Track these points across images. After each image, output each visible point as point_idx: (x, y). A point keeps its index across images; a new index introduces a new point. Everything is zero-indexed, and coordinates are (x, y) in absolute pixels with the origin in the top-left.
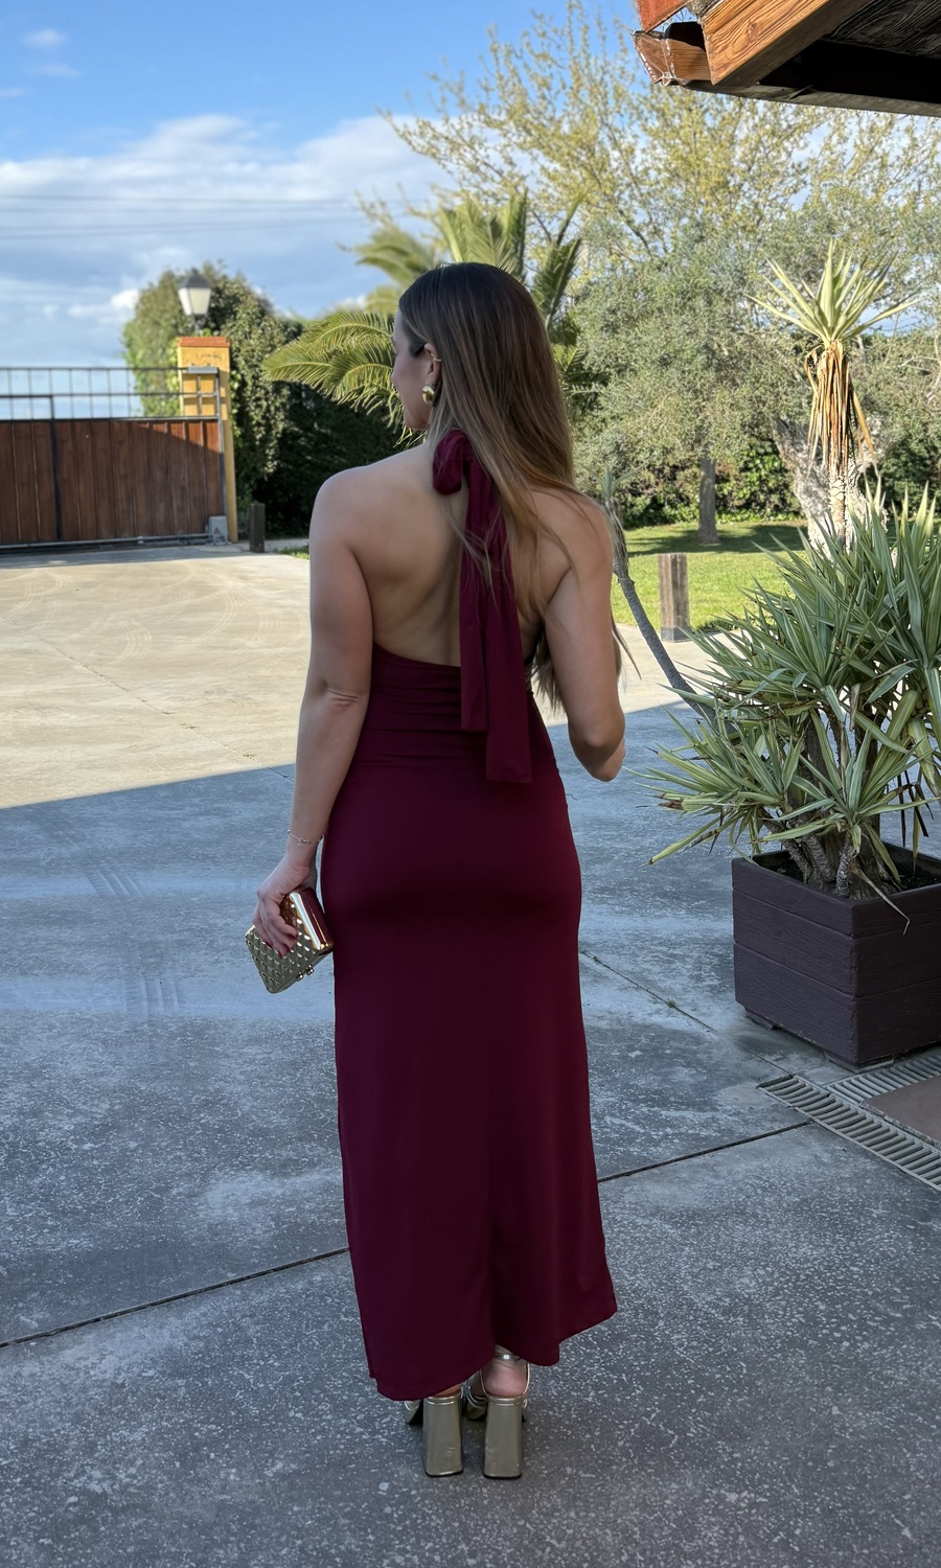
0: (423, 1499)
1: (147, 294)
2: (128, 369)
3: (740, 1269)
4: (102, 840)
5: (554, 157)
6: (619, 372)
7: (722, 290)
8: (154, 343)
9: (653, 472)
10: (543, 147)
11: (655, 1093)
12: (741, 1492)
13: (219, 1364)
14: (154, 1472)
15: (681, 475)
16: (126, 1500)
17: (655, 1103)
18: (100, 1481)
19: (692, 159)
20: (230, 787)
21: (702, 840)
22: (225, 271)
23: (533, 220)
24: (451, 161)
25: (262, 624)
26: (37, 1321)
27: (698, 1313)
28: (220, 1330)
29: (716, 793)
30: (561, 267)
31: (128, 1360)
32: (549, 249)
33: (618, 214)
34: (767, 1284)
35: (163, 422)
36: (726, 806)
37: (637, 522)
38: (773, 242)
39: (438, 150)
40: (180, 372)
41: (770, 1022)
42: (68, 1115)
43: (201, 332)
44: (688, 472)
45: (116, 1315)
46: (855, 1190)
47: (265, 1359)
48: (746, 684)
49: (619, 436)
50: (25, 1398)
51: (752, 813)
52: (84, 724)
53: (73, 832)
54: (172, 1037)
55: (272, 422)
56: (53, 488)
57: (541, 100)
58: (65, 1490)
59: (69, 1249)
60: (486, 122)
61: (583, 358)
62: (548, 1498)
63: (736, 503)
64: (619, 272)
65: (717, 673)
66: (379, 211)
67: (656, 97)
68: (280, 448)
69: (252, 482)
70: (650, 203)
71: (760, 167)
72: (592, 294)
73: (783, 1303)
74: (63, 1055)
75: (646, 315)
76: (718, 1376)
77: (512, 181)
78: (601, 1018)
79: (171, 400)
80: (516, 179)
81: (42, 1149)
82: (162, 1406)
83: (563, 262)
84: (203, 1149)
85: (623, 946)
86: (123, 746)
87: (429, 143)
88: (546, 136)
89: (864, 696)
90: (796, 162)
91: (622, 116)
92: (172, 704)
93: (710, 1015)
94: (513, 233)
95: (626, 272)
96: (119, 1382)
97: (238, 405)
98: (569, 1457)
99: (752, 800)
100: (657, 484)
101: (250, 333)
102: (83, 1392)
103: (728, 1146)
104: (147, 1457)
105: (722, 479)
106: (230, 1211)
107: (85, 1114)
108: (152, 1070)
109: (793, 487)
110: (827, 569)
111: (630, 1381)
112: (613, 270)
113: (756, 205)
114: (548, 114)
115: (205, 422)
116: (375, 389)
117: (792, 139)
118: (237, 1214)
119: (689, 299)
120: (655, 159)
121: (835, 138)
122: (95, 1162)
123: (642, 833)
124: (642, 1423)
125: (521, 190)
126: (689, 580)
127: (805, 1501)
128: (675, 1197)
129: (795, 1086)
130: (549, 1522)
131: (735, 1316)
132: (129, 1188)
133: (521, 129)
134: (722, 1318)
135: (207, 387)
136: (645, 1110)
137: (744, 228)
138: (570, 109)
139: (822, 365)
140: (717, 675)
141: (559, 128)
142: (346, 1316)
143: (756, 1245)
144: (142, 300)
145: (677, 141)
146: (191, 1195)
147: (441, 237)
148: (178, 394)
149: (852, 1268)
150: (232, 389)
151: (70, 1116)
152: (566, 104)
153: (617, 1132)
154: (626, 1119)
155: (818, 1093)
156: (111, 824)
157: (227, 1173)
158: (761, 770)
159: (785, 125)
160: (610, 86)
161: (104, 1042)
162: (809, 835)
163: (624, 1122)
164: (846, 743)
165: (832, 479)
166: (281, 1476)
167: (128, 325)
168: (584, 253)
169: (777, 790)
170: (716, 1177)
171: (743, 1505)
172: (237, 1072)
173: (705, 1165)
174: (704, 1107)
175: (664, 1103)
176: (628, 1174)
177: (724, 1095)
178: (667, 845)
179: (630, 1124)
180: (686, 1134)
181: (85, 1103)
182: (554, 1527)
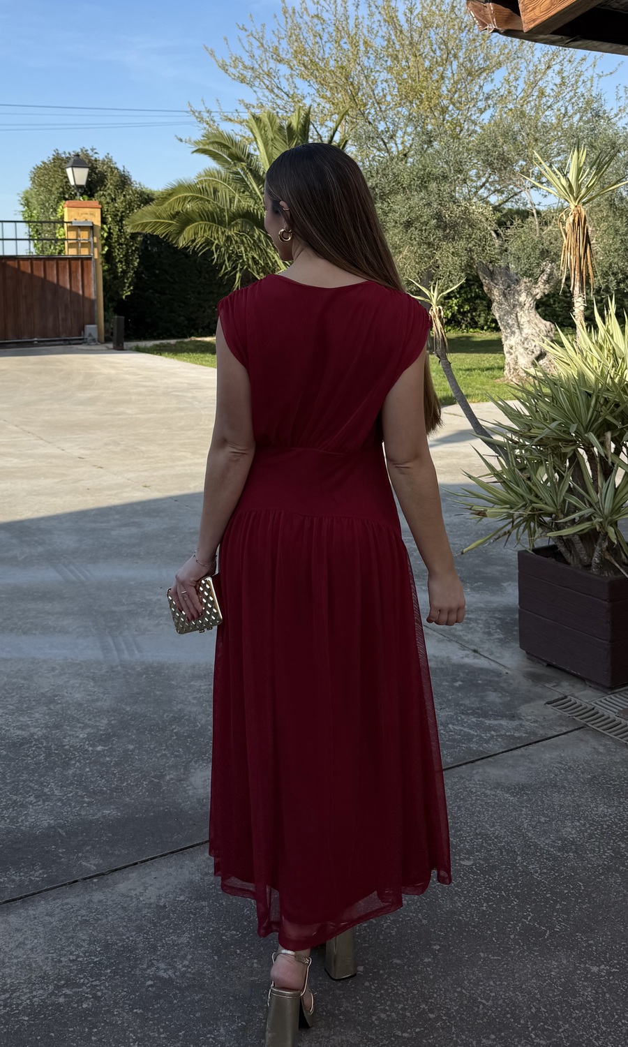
4: (58, 543)
11: (478, 709)
14: (201, 963)
16: (187, 982)
17: (479, 715)
18: (165, 971)
21: (499, 537)
26: (94, 865)
27: (542, 851)
29: (508, 506)
31: (164, 890)
33: (368, 124)
35: (52, 259)
36: (516, 514)
41: (546, 661)
42: (80, 727)
43: (81, 198)
45: (148, 860)
50: (99, 916)
52: (25, 466)
53: (36, 538)
54: (140, 675)
55: (130, 260)
58: (143, 977)
59: (104, 817)
62: (473, 974)
68: (136, 277)
69: (114, 301)
73: (597, 843)
74: (67, 688)
76: (566, 891)
79: (59, 244)
81: (69, 751)
82: (196, 920)
84: (181, 750)
87: (239, 72)
90: (486, 92)
92: (83, 452)
93: (503, 658)
94: (301, 135)
96: (162, 904)
98: (480, 946)
102: (138, 912)
103: (535, 742)
104: (194, 954)
107: (92, 727)
108: (131, 697)
111: (508, 896)
114: (321, 55)
115: (82, 260)
117: (482, 77)
122: (108, 759)
124: (523, 923)
129: (569, 703)
130: (478, 989)
131: (567, 852)
132: (136, 775)
134: (559, 854)
135: (85, 236)
136: (474, 719)
146: (180, 780)
148: (64, 240)
150: (103, 237)
153: (459, 735)
154: (462, 726)
155: (587, 708)
161: (93, 679)
163: (462, 728)
171: (603, 974)
172: (190, 698)
173: (522, 756)
174: (513, 717)
175: (486, 716)
176: (473, 762)
177: (524, 710)
178: (474, 541)
179: (466, 730)
180: (505, 735)
181: (90, 720)
182: (482, 992)
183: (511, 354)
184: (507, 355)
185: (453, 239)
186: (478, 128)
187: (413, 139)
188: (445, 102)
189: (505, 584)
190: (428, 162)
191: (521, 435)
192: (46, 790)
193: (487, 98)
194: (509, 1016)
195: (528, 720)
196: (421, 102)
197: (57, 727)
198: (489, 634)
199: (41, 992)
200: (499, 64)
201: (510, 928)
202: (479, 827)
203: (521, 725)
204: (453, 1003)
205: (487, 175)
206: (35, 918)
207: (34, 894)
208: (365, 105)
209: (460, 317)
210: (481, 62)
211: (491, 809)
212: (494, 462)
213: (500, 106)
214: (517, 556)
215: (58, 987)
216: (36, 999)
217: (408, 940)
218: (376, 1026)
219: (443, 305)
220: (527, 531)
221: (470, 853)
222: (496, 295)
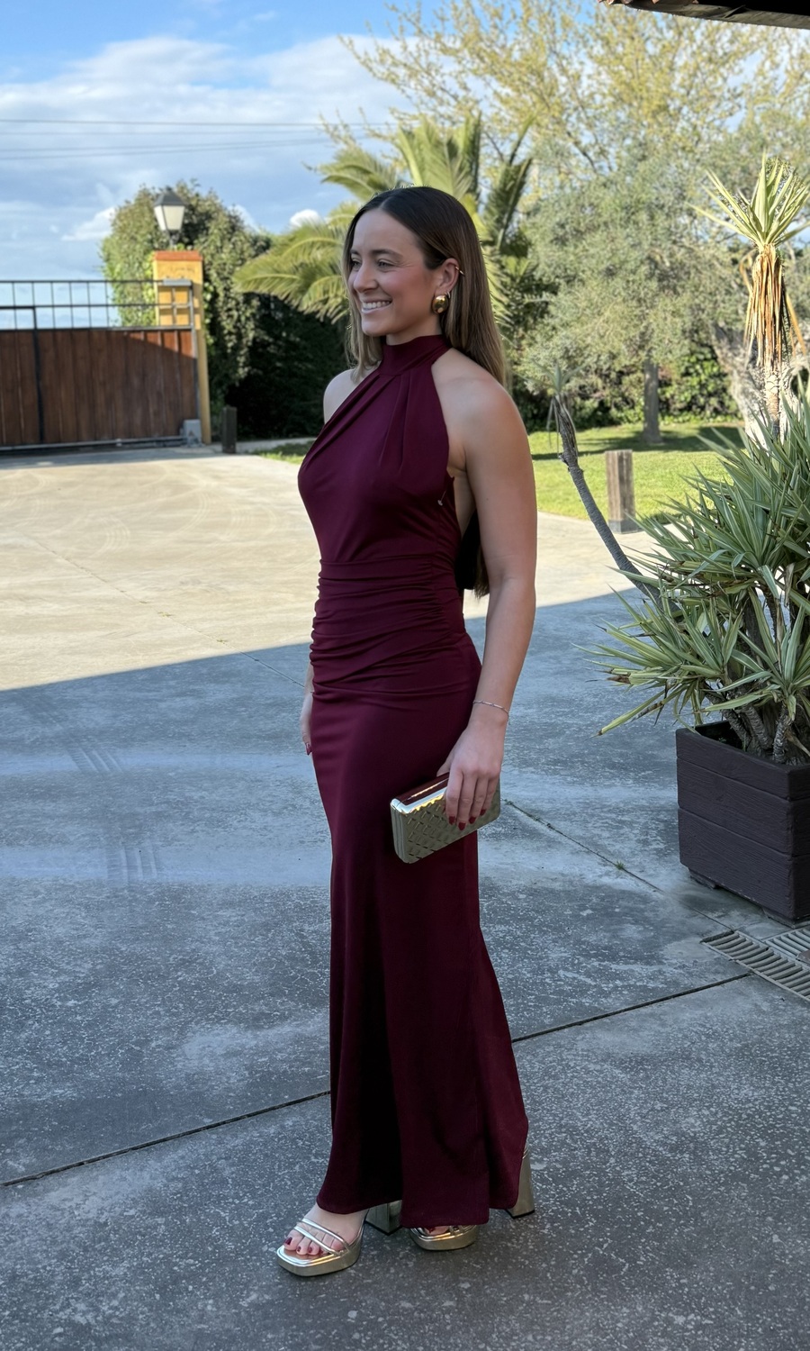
0: (390, 1325)
1: (124, 211)
2: (106, 282)
3: (686, 1110)
4: (84, 720)
5: (506, 82)
6: (568, 282)
7: (663, 206)
8: (131, 257)
9: (601, 376)
10: (495, 73)
11: (605, 948)
12: (687, 1316)
13: (197, 1204)
14: (135, 1304)
15: (626, 380)
16: (109, 1331)
17: (605, 957)
18: (84, 1313)
19: (635, 84)
20: (205, 671)
21: (648, 711)
22: (197, 190)
23: (486, 141)
24: (409, 87)
25: (234, 519)
26: (24, 1165)
27: (647, 1150)
28: (197, 1172)
29: (660, 668)
30: (513, 186)
31: (110, 1200)
32: (502, 168)
33: (566, 136)
34: (712, 1123)
35: (139, 331)
36: (670, 679)
37: (586, 424)
38: (711, 161)
39: (397, 76)
40: (155, 285)
41: (713, 881)
42: (52, 974)
43: (176, 247)
44: (633, 377)
45: (98, 1159)
46: (793, 1036)
47: (240, 1198)
48: (688, 565)
49: (568, 342)
50: (13, 1237)
51: (695, 686)
52: (64, 613)
53: (56, 713)
54: (151, 901)
55: (243, 331)
56: (36, 394)
57: (492, 30)
58: (51, 1322)
59: (54, 1098)
60: (442, 50)
61: (534, 269)
62: (507, 1323)
63: (679, 405)
64: (568, 190)
65: (660, 555)
66: (343, 133)
67: (601, 27)
68: (251, 355)
69: (224, 387)
70: (596, 126)
71: (698, 92)
72: (543, 209)
73: (727, 1140)
74: (47, 919)
75: (593, 228)
76: (666, 1208)
77: (466, 104)
78: (555, 880)
79: (147, 310)
80: (471, 104)
81: (28, 1006)
82: (143, 1243)
83: (515, 180)
84: (181, 1005)
85: (575, 814)
86: (102, 633)
87: (388, 69)
88: (499, 63)
89: (797, 574)
90: (732, 88)
91: (569, 44)
92: (148, 594)
93: (657, 876)
94: (468, 153)
95: (574, 189)
96: (102, 1221)
97: (211, 316)
98: (527, 1285)
99: (694, 673)
100: (604, 388)
101: (221, 247)
102: (67, 1231)
103: (674, 996)
104: (129, 1291)
105: (665, 383)
106: (206, 1061)
107: (68, 973)
108: (131, 932)
109: (731, 391)
110: (762, 456)
111: (583, 1214)
112: (561, 187)
113: (695, 127)
114: (501, 41)
115: (179, 331)
116: (339, 300)
117: (727, 66)
118: (212, 1064)
119: (633, 213)
120: (601, 84)
121: (768, 64)
122: (79, 1018)
123: (594, 709)
124: (595, 1253)
125: (475, 113)
126: (635, 477)
127: (748, 1322)
128: (625, 1044)
129: (736, 941)
130: (509, 1345)
132: (110, 1041)
133: (474, 56)
134: (669, 1155)
135: (182, 299)
136: (596, 964)
137: (683, 149)
138: (520, 37)
139: (756, 268)
140: (660, 557)
141: (510, 56)
142: (316, 1158)
143: (701, 1087)
144: (119, 216)
145: (621, 67)
146: (169, 1048)
147: (401, 157)
148: (154, 305)
149: (791, 1108)
150: (205, 300)
151: (55, 975)
152: (517, 34)
153: (570, 985)
154: (578, 972)
155: (758, 947)
156: (93, 705)
157: (203, 1027)
158: (703, 646)
159: (720, 53)
160: (558, 16)
161: (87, 907)
162: (748, 706)
163: (576, 975)
164: (782, 619)
165: (767, 374)
166: (256, 1306)
167: (107, 240)
168: (534, 172)
169: (718, 664)
170: (663, 1025)
171: (690, 1327)
172: (212, 933)
173: (652, 1014)
174: (651, 961)
175: (614, 958)
176: (579, 1024)
177: (670, 949)
180: (634, 986)
195: (670, 965)
201: (575, 1259)
202: (568, 1115)
203: (660, 971)
214: (675, 737)
221: (545, 1152)
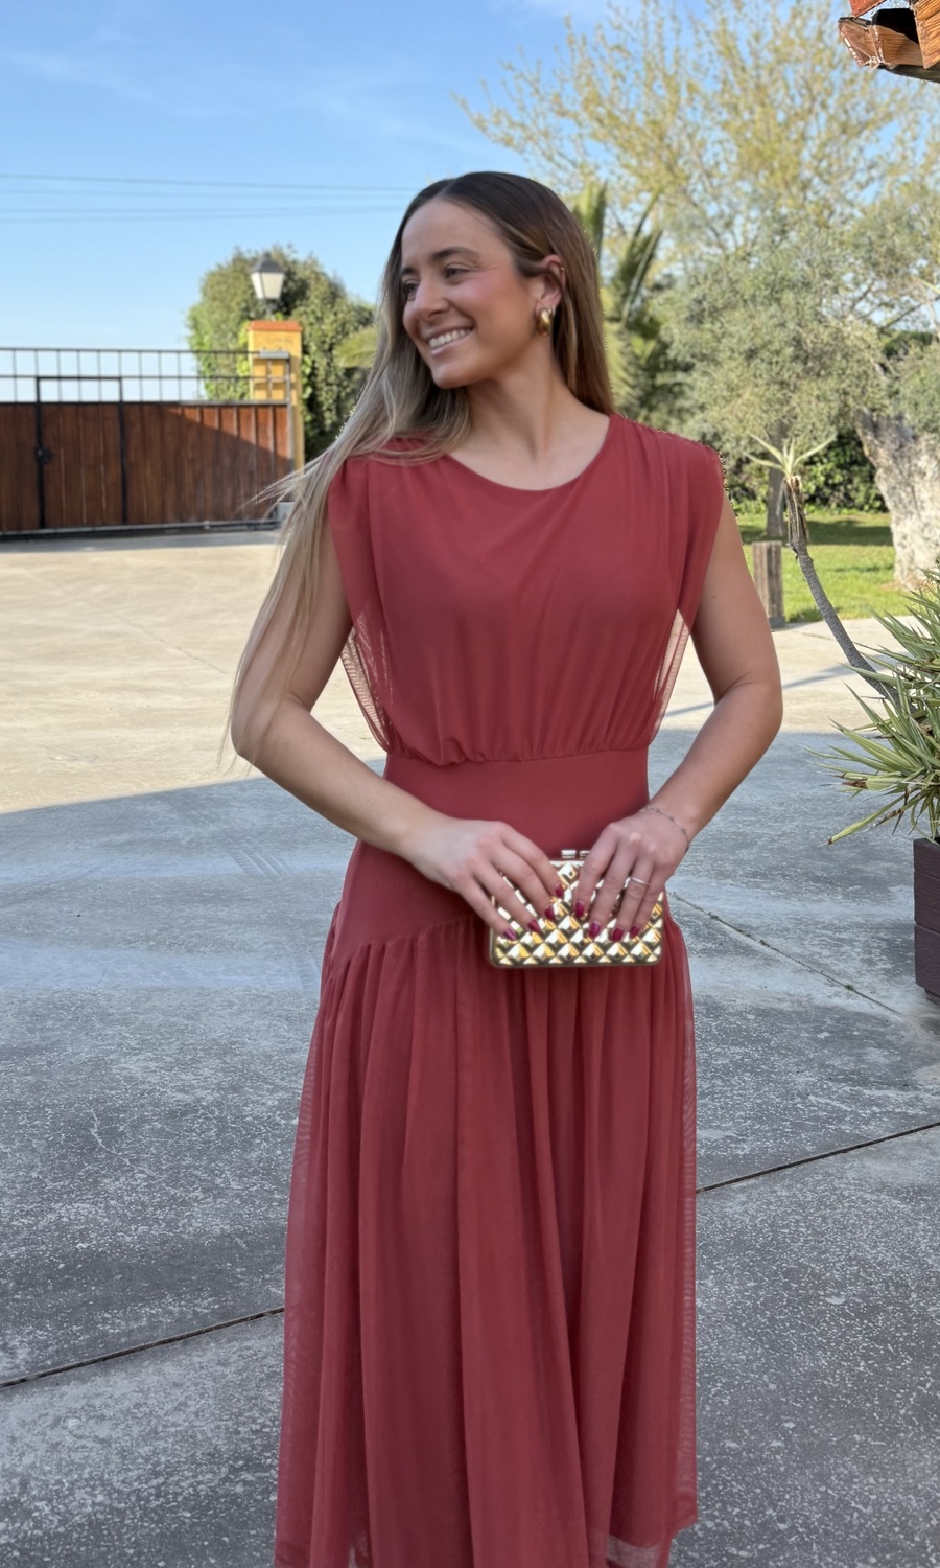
4: (238, 820)
7: (809, 284)
8: (223, 326)
11: (853, 1072)
17: (855, 1082)
21: (885, 819)
29: (898, 773)
30: (641, 259)
35: (231, 407)
36: (910, 785)
39: (512, 139)
40: (251, 356)
42: (268, 1090)
43: (273, 316)
48: (937, 663)
51: (934, 794)
52: (188, 706)
53: (206, 813)
55: (343, 407)
56: (120, 471)
61: (666, 348)
62: (844, 1465)
71: (830, 163)
78: (781, 1000)
81: (251, 1124)
83: (643, 253)
85: (787, 930)
87: (503, 131)
90: (868, 158)
93: (891, 997)
94: (592, 222)
97: (309, 390)
98: (855, 1425)
101: (322, 317)
111: (896, 1351)
113: (826, 200)
114: (624, 104)
115: (274, 407)
121: (908, 134)
124: (919, 1392)
126: (783, 570)
128: (897, 1173)
130: (851, 1488)
135: (278, 372)
144: (210, 282)
148: (248, 379)
150: (304, 374)
159: (855, 122)
170: (933, 1154)
173: (919, 1143)
174: (905, 1086)
175: (864, 1083)
176: (845, 1151)
177: (922, 1075)
178: (848, 825)
179: (834, 1103)
180: (893, 1112)
181: (283, 1079)
182: (857, 1492)
183: (904, 547)
184: (898, 549)
185: (818, 375)
186: (858, 214)
187: (759, 228)
188: (807, 174)
189: (892, 889)
190: (781, 261)
191: (919, 668)
192: (219, 1181)
193: (872, 167)
194: (897, 1529)
195: (927, 1091)
196: (772, 172)
197: (235, 1089)
198: (870, 962)
199: (209, 1476)
200: (889, 117)
201: (899, 1399)
202: (854, 1247)
203: (917, 1097)
204: (814, 1508)
205: (869, 282)
206: (202, 1368)
207: (200, 1333)
208: (688, 178)
209: (827, 491)
210: (863, 113)
211: (871, 1222)
212: (878, 707)
213: (889, 179)
214: (912, 848)
215: (234, 1470)
216: (202, 1487)
217: (747, 1413)
218: (699, 1538)
219: (802, 473)
220: (927, 811)
221: (840, 1285)
222: (883, 458)
